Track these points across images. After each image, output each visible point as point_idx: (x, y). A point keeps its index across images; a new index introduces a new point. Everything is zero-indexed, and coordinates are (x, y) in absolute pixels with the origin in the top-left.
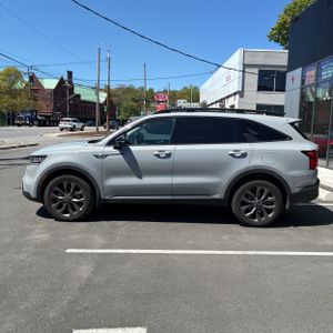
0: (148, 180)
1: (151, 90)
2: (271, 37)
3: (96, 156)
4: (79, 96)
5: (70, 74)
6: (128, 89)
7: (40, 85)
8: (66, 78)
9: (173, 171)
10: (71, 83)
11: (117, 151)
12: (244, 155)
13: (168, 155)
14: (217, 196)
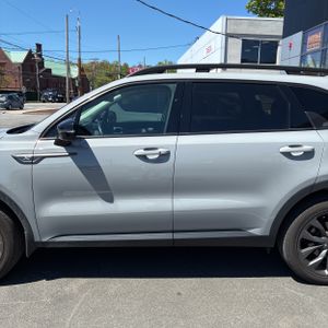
0: (126, 206)
1: (126, 65)
2: (250, 8)
3: (20, 160)
4: (49, 70)
5: (39, 46)
6: (102, 64)
7: (6, 58)
8: (34, 51)
9: (173, 187)
10: (40, 56)
11: (62, 150)
12: (309, 155)
13: (164, 157)
14: (256, 232)
